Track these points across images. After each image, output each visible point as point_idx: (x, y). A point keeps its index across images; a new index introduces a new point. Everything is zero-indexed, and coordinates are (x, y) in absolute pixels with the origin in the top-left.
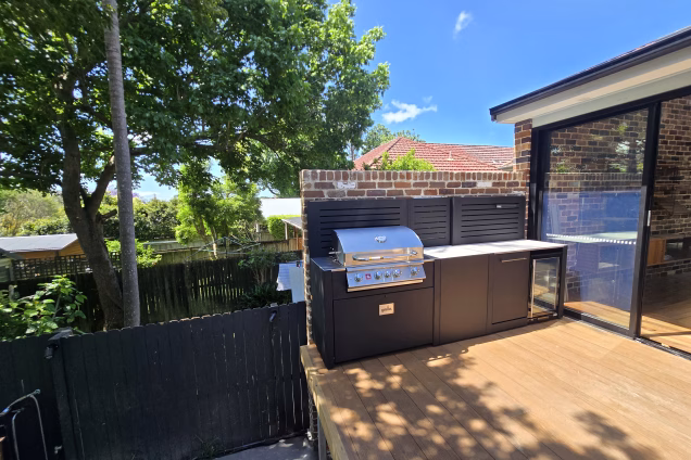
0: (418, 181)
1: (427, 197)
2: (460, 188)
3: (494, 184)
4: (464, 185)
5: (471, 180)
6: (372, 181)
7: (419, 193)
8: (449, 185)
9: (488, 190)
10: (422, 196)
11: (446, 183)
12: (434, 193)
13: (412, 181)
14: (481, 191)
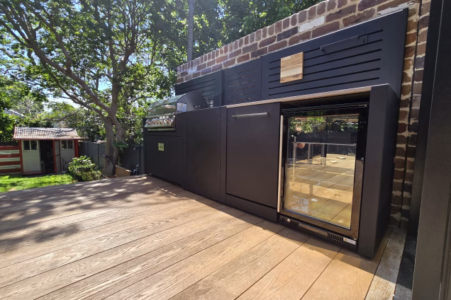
0: (233, 51)
1: (240, 63)
2: (275, 43)
3: (329, 18)
4: (280, 37)
5: (291, 27)
6: (204, 63)
7: (233, 62)
8: (262, 44)
9: (319, 31)
10: (236, 63)
11: (259, 42)
12: (247, 57)
13: (229, 53)
14: (306, 35)
